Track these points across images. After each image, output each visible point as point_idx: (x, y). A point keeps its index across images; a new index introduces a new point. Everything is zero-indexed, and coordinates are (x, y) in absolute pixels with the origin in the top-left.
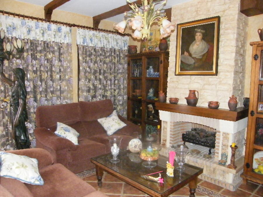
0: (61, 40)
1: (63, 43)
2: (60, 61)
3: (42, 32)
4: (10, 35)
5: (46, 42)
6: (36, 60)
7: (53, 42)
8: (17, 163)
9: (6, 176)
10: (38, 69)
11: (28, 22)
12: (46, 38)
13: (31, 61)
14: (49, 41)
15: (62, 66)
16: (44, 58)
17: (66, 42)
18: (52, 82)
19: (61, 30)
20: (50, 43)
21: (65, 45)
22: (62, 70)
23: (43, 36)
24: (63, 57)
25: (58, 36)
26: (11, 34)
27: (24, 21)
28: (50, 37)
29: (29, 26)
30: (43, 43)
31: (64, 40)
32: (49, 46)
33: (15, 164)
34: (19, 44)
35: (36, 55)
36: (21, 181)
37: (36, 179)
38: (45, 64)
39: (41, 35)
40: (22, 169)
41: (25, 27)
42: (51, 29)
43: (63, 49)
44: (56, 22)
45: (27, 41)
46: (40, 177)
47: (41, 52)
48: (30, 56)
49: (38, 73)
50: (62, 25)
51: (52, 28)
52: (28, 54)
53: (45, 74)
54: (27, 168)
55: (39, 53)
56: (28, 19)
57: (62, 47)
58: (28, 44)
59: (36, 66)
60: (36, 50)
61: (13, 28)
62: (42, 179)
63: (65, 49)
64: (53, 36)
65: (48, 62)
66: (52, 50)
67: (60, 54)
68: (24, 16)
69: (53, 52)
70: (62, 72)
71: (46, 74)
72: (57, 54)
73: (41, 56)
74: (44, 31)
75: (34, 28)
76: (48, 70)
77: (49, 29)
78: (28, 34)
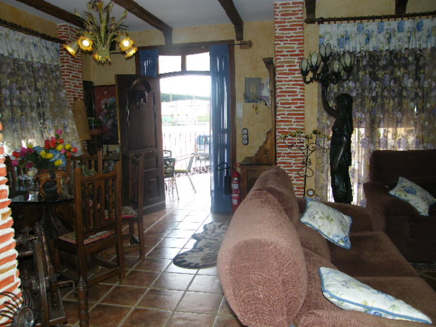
0: (420, 45)
1: (425, 49)
2: (417, 79)
3: (387, 36)
4: (342, 50)
5: (394, 51)
6: (378, 81)
7: (406, 49)
8: (322, 213)
9: (307, 223)
10: (379, 94)
11: (367, 26)
12: (394, 45)
13: (368, 83)
14: (398, 48)
15: (420, 87)
16: (390, 77)
17: (431, 45)
18: (401, 114)
19: (422, 26)
20: (401, 52)
21: (429, 51)
22: (420, 94)
23: (389, 43)
24: (424, 73)
25: (415, 38)
26: (342, 48)
27: (361, 25)
28: (400, 43)
29: (369, 32)
30: (388, 54)
31: (426, 42)
32: (399, 57)
33: (320, 213)
34: (348, 60)
35: (377, 73)
36: (322, 235)
37: (341, 239)
38: (390, 86)
39: (386, 41)
40: (326, 221)
41: (363, 34)
42: (403, 28)
43: (425, 58)
44: (413, 16)
45: (364, 54)
46: (348, 238)
47: (384, 68)
48: (368, 76)
49: (379, 100)
50: (426, 17)
51: (405, 27)
52: (366, 73)
53: (390, 102)
54: (332, 222)
55: (382, 70)
56: (367, 20)
57: (421, 56)
58: (366, 58)
59: (377, 90)
60: (378, 66)
61: (346, 39)
62: (349, 242)
63: (427, 58)
64: (406, 40)
65: (395, 83)
66: (404, 63)
67: (418, 68)
68: (361, 19)
69: (406, 66)
70: (420, 97)
71: (392, 102)
72: (412, 68)
73: (385, 73)
74: (392, 34)
75: (375, 33)
76: (395, 96)
77: (400, 29)
78: (366, 43)
